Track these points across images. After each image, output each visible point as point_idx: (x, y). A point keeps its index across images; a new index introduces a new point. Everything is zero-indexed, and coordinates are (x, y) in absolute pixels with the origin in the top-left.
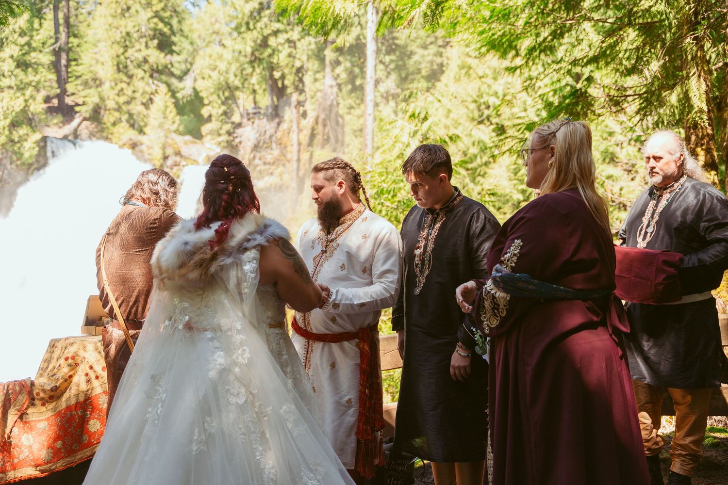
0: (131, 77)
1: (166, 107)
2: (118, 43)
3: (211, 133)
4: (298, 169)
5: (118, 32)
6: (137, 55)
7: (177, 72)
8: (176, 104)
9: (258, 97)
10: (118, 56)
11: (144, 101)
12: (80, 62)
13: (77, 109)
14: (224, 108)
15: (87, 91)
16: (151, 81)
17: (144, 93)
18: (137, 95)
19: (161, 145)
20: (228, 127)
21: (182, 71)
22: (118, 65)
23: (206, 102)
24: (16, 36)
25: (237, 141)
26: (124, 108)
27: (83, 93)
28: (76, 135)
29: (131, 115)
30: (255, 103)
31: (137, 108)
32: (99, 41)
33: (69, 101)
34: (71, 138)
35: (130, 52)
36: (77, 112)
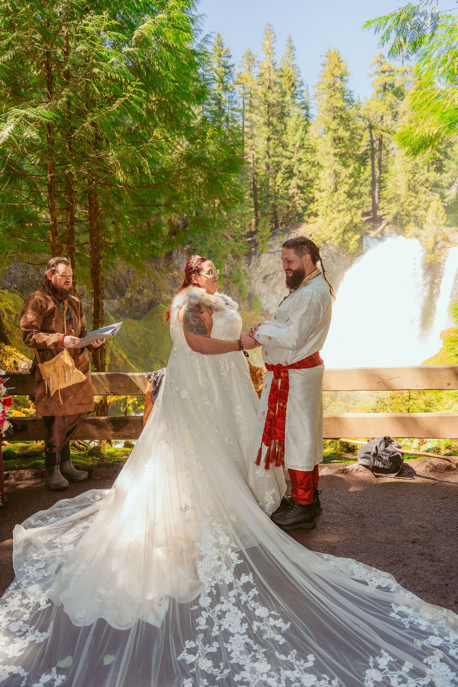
0: (417, 193)
1: (438, 209)
2: (409, 171)
5: (410, 165)
6: (421, 177)
7: (445, 185)
8: (445, 206)
10: (409, 180)
11: (425, 207)
12: (387, 188)
13: (383, 217)
15: (390, 205)
16: (430, 193)
17: (426, 201)
18: (421, 204)
19: (433, 235)
21: (449, 184)
22: (409, 186)
24: (347, 179)
26: (412, 213)
27: (387, 207)
28: (382, 233)
29: (416, 217)
31: (420, 212)
32: (398, 173)
33: (379, 213)
34: (378, 236)
35: (417, 176)
36: (384, 220)
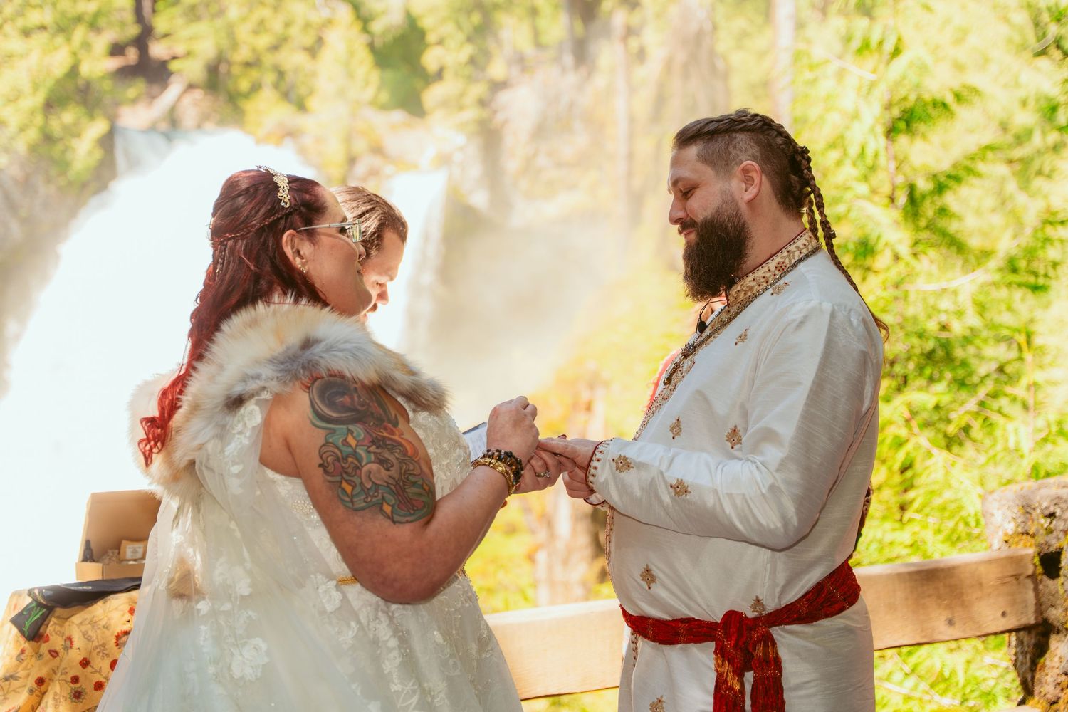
3: (445, 104)
4: (630, 174)
8: (371, 46)
9: (543, 23)
11: (308, 42)
13: (173, 65)
14: (468, 50)
17: (307, 26)
18: (293, 31)
19: (342, 134)
20: (478, 90)
23: (431, 38)
25: (500, 117)
26: (268, 59)
28: (173, 120)
29: (281, 74)
30: (536, 33)
31: (292, 59)
33: (158, 50)
34: (163, 127)
36: (173, 73)
